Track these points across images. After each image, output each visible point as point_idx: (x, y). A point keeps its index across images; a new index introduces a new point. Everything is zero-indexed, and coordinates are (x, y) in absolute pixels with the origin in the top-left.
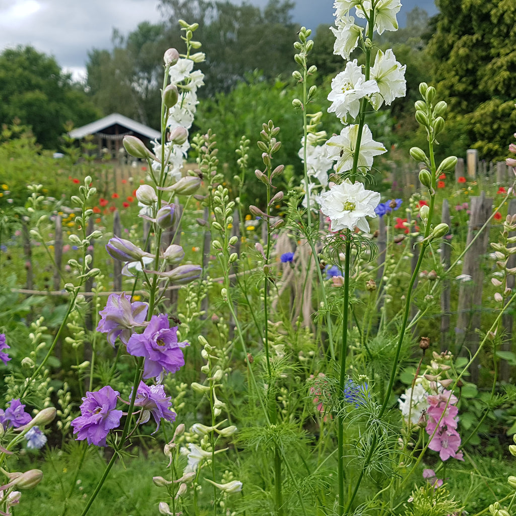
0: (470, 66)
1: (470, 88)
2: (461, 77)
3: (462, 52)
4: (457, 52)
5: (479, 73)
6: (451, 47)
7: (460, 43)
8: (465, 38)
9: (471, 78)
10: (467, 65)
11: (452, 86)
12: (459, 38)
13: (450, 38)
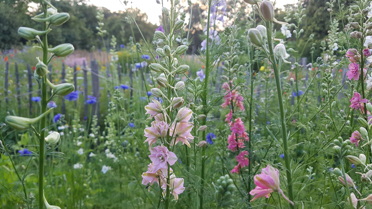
0: (322, 20)
1: (322, 29)
2: (318, 24)
3: (319, 14)
4: (317, 13)
5: (326, 23)
6: (315, 11)
7: (319, 10)
8: (320, 8)
9: (322, 25)
10: (321, 19)
11: (314, 28)
12: (318, 8)
13: (315, 8)
